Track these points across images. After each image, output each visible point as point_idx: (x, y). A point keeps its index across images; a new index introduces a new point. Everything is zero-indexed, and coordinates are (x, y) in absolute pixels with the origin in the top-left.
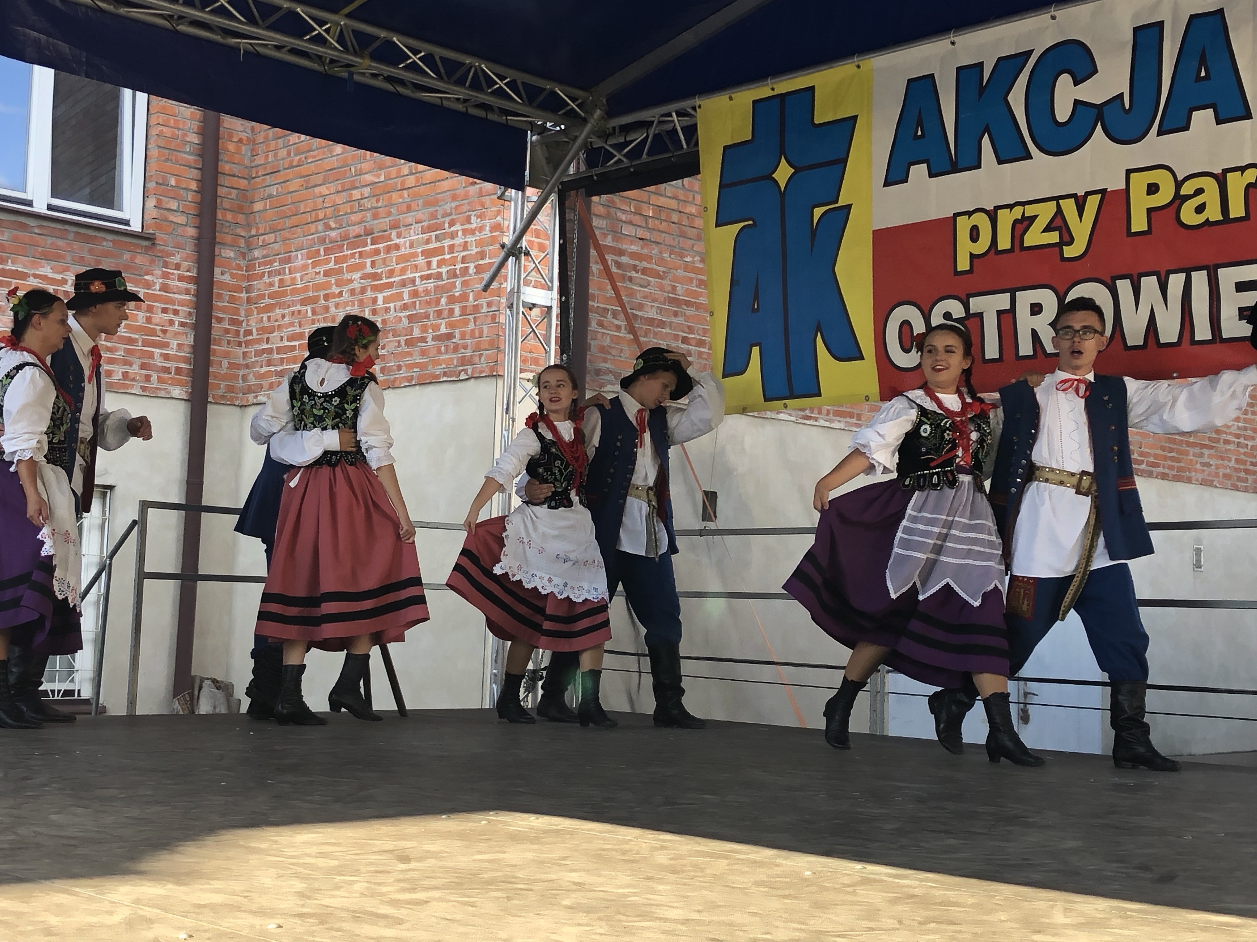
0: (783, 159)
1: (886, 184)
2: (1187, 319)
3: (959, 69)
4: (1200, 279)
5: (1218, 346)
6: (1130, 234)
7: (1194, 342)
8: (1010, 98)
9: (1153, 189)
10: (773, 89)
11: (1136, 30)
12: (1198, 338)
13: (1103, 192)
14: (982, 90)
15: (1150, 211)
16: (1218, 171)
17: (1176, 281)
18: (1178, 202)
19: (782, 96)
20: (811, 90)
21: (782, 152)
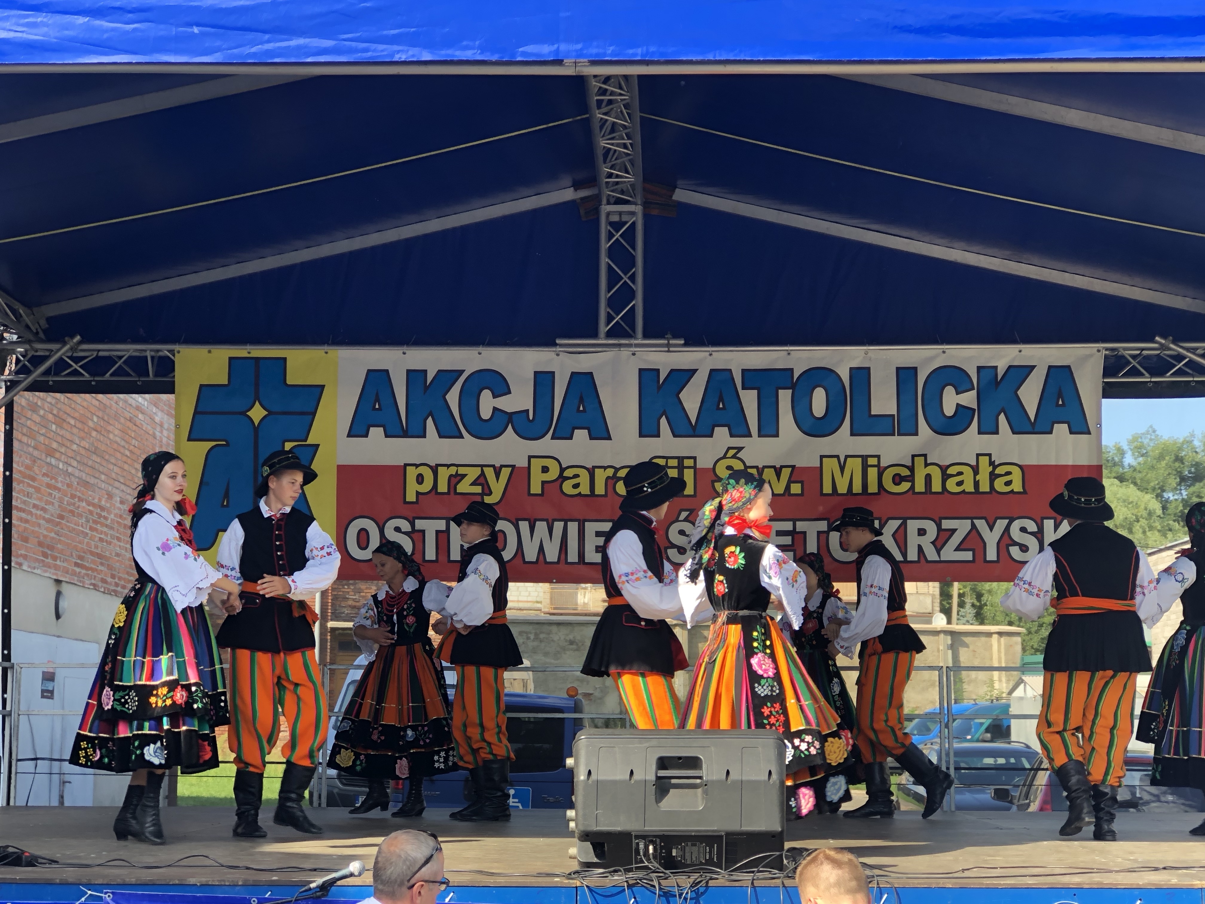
0: (257, 403)
1: (349, 435)
2: (564, 548)
3: (407, 370)
4: (573, 527)
5: (581, 567)
6: (530, 494)
7: (567, 563)
8: (447, 397)
9: (545, 470)
10: (249, 353)
11: (536, 373)
12: (570, 560)
13: (513, 467)
14: (426, 388)
15: (543, 483)
16: (589, 466)
17: (558, 526)
18: (560, 480)
19: (257, 359)
20: (285, 359)
21: (257, 398)
